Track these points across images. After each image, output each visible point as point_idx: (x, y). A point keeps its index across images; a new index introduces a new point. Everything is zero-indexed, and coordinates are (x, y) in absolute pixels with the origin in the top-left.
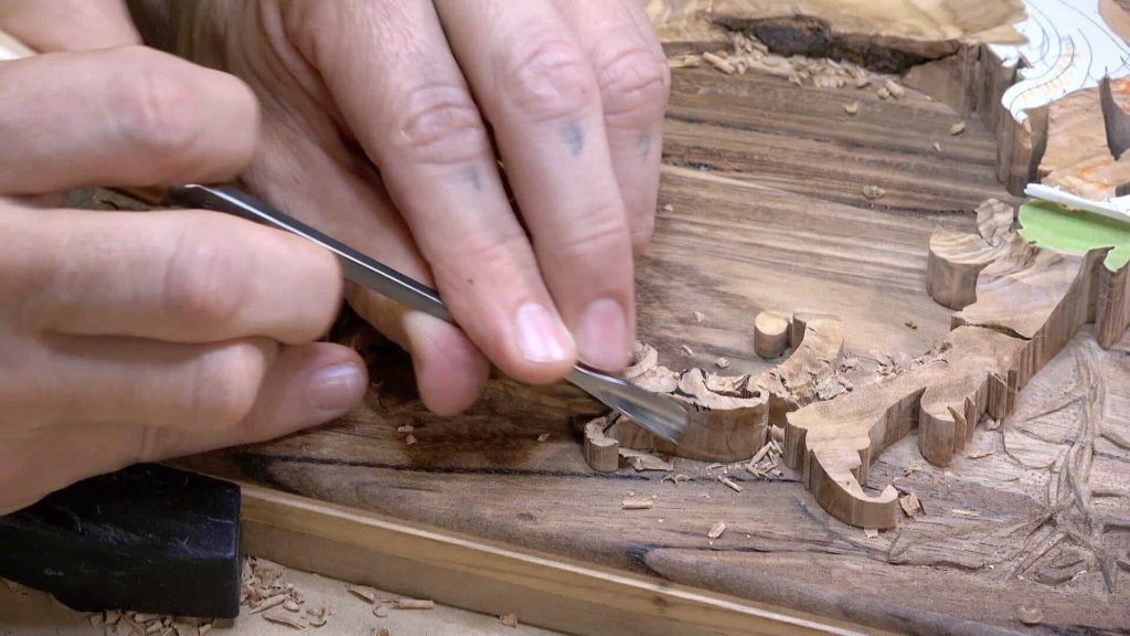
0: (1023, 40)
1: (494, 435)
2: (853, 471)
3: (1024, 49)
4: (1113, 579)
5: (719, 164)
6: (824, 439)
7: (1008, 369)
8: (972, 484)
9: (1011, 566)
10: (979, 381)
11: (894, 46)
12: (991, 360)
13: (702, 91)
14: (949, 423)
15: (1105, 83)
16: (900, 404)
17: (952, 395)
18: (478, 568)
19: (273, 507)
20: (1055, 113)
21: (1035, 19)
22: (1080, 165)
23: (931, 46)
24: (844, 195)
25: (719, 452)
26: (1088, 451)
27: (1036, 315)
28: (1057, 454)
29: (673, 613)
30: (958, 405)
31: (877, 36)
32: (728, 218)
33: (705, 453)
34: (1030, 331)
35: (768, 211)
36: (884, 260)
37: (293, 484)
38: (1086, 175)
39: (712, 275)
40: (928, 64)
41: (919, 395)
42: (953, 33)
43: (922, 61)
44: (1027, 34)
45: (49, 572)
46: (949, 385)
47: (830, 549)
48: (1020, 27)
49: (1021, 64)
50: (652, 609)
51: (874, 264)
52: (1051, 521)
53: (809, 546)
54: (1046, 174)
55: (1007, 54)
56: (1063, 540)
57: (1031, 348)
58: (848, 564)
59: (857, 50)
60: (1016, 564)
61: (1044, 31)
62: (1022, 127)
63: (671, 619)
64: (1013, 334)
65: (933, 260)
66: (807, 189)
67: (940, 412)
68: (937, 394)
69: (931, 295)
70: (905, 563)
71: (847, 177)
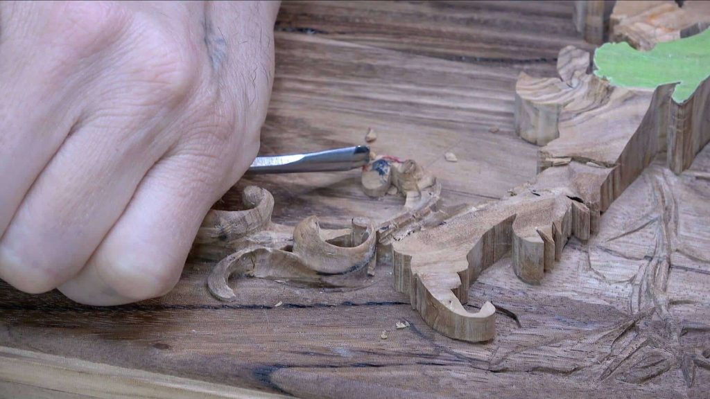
2: (454, 291)
4: (691, 375)
5: (323, 28)
6: (427, 264)
8: (562, 299)
9: (599, 369)
14: (538, 244)
16: (493, 230)
17: (540, 220)
22: (648, 13)
26: (665, 264)
28: (637, 268)
30: (546, 229)
35: (370, 68)
36: (476, 105)
38: (653, 22)
39: (321, 126)
41: (510, 221)
46: (538, 211)
47: (437, 361)
51: (467, 110)
52: (634, 327)
53: (418, 359)
56: (646, 344)
58: (453, 373)
60: (604, 367)
65: (519, 102)
66: (404, 47)
67: (530, 235)
68: (527, 219)
69: (518, 135)
70: (504, 370)
71: (439, 35)
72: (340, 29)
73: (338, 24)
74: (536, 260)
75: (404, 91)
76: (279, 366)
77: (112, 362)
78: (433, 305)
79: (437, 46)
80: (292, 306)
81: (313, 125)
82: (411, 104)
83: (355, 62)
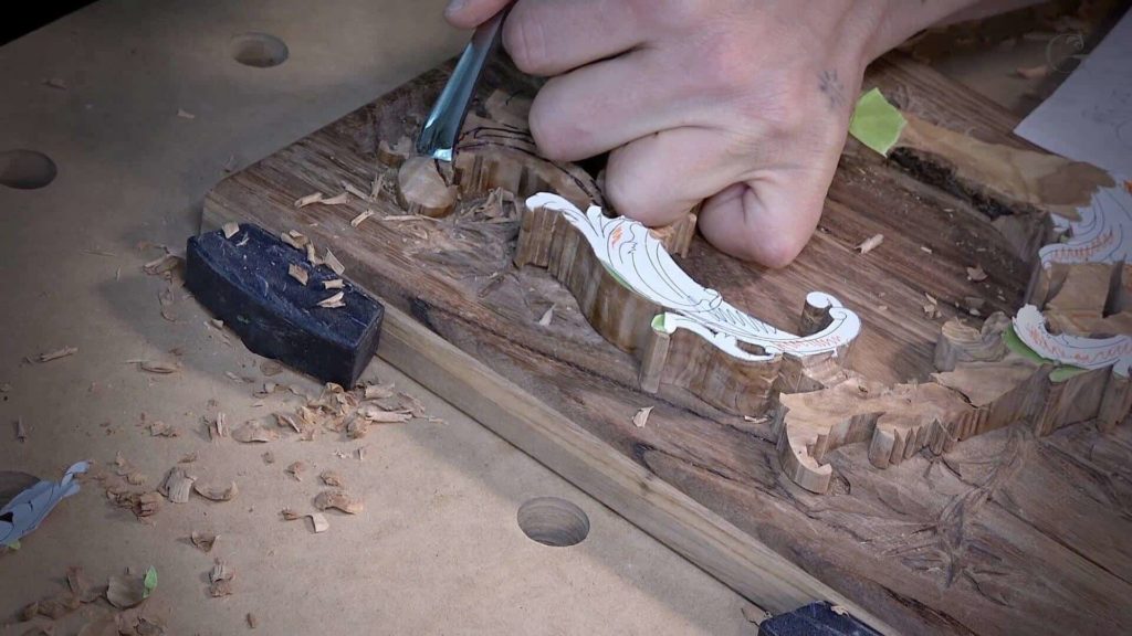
0: (1078, 219)
1: (587, 344)
2: (808, 446)
3: (1075, 226)
4: (954, 579)
5: (837, 233)
6: (798, 419)
7: (951, 420)
8: (893, 488)
9: (890, 547)
10: (927, 422)
11: (993, 197)
12: (942, 411)
13: (851, 183)
14: (890, 439)
15: (1120, 266)
16: (863, 416)
17: (903, 424)
18: (538, 425)
19: (421, 339)
20: (1073, 272)
21: (1094, 210)
22: (1074, 312)
23: (1016, 205)
24: (911, 280)
25: (729, 406)
26: (986, 495)
27: (988, 393)
28: (963, 491)
29: (652, 498)
30: (903, 432)
31: (983, 186)
32: (822, 267)
33: (719, 403)
34: (977, 401)
35: (853, 272)
36: (915, 330)
37: (439, 328)
38: (1075, 319)
39: (790, 297)
40: (1011, 216)
41: (879, 415)
42: (1034, 200)
43: (1009, 213)
44: (1083, 216)
45: (240, 319)
46: (903, 416)
47: (771, 492)
48: (1080, 210)
49: (1068, 233)
50: (638, 490)
51: (906, 330)
52: (934, 530)
53: (758, 485)
54: (1049, 309)
55: (1060, 223)
56: (936, 545)
57: (977, 416)
58: (777, 505)
59: (969, 193)
60: (894, 547)
61: (1095, 217)
62: (1045, 271)
63: (648, 502)
64: (967, 399)
65: (940, 336)
66: (887, 268)
67: (887, 431)
68: (891, 419)
69: (933, 362)
70: (818, 519)
71: (919, 270)
72: (847, 237)
73: (847, 233)
74: (884, 451)
75: (868, 299)
76: (653, 448)
77: (539, 398)
78: (786, 451)
79: (912, 277)
80: (690, 411)
81: (785, 295)
82: (868, 309)
83: (845, 264)
